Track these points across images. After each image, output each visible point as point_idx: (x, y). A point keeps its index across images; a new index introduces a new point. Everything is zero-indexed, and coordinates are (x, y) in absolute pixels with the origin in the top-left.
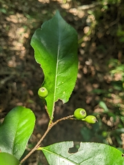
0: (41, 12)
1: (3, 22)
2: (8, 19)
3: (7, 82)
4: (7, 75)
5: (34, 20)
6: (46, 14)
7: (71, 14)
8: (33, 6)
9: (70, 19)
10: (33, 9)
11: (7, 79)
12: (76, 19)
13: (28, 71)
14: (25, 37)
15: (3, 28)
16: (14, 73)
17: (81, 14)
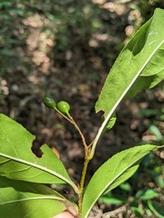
0: (67, 11)
1: (19, 27)
2: (25, 22)
3: (29, 103)
4: (28, 95)
5: (59, 22)
6: (74, 13)
7: (107, 11)
8: (55, 4)
9: (106, 17)
10: (57, 8)
11: (28, 99)
12: (113, 16)
13: (54, 88)
14: (48, 45)
15: (20, 34)
16: (37, 91)
17: (120, 10)
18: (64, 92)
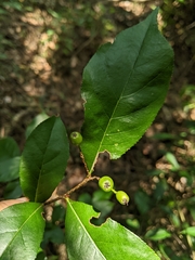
0: (74, 7)
1: (15, 24)
2: (24, 19)
3: (23, 118)
4: (24, 108)
5: (64, 21)
6: (83, 10)
7: (122, 10)
9: (121, 18)
10: (62, 3)
11: (22, 113)
12: (129, 17)
13: (54, 101)
14: (49, 48)
15: (16, 33)
16: (34, 104)
17: (138, 10)
18: (67, 106)
